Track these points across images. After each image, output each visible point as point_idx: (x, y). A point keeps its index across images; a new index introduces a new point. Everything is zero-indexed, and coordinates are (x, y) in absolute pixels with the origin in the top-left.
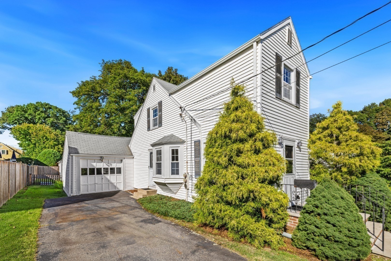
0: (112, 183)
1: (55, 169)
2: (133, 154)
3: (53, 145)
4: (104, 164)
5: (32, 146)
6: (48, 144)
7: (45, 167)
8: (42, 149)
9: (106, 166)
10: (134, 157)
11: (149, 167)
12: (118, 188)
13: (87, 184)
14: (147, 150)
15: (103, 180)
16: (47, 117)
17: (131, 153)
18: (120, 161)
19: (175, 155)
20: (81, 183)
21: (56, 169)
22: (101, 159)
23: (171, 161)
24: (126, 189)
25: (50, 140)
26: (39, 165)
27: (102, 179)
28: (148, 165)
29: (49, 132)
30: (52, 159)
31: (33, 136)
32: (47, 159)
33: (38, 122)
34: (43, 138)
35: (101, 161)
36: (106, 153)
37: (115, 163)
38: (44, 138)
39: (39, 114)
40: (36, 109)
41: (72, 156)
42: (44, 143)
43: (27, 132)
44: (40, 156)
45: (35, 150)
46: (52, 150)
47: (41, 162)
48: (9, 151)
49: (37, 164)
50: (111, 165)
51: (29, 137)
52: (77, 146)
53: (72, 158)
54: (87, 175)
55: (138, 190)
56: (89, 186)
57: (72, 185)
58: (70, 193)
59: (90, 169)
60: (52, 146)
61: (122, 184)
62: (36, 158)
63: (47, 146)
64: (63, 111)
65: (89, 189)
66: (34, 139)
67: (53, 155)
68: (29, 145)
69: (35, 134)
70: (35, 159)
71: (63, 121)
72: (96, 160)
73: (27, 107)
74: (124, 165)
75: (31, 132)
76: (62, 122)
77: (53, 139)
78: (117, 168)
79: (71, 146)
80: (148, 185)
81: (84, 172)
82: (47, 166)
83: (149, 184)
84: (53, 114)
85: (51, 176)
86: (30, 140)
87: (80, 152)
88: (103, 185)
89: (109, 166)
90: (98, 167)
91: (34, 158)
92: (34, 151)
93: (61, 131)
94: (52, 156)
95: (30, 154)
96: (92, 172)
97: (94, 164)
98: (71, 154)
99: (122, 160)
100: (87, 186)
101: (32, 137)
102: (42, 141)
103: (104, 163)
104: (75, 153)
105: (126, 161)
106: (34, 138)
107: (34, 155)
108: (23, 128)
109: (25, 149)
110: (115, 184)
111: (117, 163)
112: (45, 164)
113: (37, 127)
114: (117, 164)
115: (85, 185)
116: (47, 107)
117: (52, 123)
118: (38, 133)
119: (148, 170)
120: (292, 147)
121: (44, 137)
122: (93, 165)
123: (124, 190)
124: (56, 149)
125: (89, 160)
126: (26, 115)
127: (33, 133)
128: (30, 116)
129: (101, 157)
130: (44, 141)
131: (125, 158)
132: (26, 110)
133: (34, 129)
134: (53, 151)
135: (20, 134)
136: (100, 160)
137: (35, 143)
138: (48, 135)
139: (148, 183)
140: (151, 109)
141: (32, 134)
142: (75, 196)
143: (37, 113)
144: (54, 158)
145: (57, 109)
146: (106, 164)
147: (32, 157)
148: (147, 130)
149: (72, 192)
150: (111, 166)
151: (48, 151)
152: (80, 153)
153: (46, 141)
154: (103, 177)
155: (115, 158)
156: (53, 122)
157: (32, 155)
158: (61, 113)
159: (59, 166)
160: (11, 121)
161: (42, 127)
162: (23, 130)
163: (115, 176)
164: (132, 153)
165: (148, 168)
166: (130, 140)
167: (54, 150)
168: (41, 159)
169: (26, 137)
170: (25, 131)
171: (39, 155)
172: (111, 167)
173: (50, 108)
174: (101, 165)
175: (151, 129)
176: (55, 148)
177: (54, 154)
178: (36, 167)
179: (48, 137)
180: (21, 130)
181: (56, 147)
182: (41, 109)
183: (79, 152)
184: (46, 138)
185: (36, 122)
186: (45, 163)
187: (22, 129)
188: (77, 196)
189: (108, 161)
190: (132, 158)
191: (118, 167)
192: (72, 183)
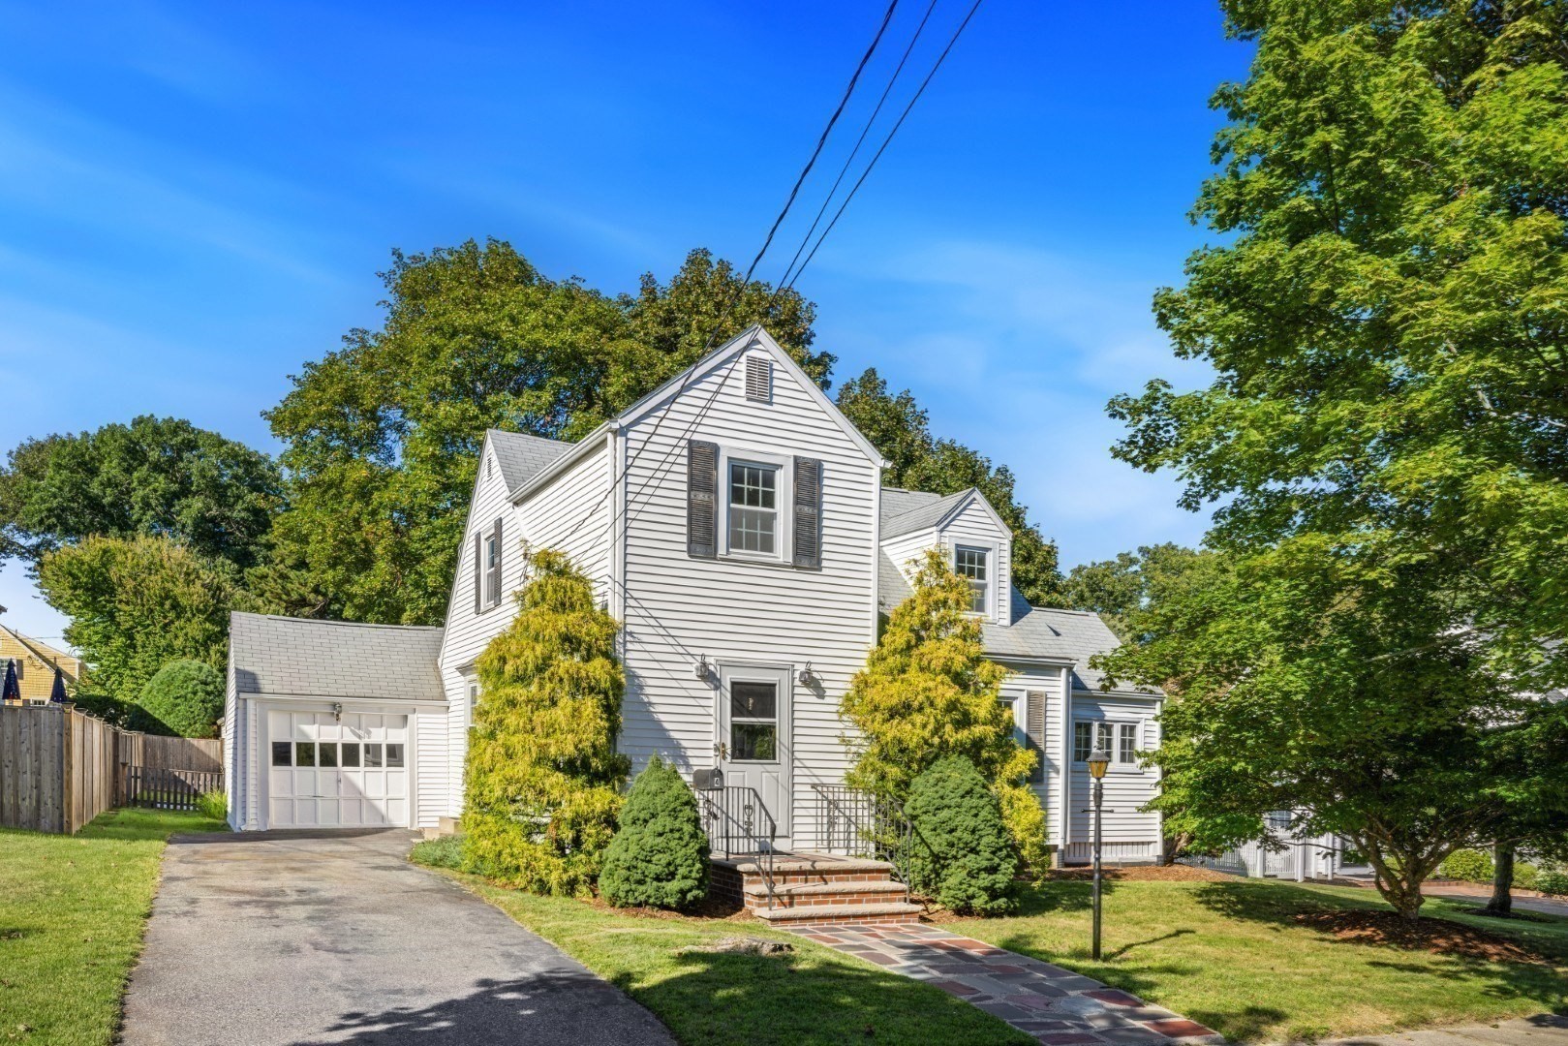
1: (207, 751)
2: (448, 693)
3: (200, 637)
4: (346, 729)
5: (118, 641)
6: (181, 634)
7: (169, 740)
8: (158, 655)
9: (351, 739)
10: (449, 707)
12: (390, 819)
13: (289, 796)
15: (342, 785)
16: (176, 496)
17: (441, 690)
18: (399, 721)
20: (273, 792)
21: (213, 755)
22: (335, 712)
24: (422, 825)
25: (189, 615)
26: (148, 731)
27: (339, 781)
29: (188, 574)
30: (198, 707)
31: (123, 597)
32: (177, 705)
33: (139, 521)
34: (162, 605)
35: (334, 719)
36: (351, 692)
37: (383, 729)
38: (168, 604)
39: (144, 482)
40: (133, 454)
41: (245, 701)
42: (165, 628)
43: (101, 574)
44: (150, 692)
45: (131, 662)
46: (197, 662)
47: (155, 719)
48: (26, 663)
49: (140, 729)
50: (369, 733)
51: (108, 601)
52: (262, 664)
53: (246, 711)
54: (291, 765)
56: (296, 802)
57: (244, 796)
58: (239, 821)
59: (299, 745)
60: (197, 642)
61: (406, 804)
62: (136, 702)
63: (178, 643)
64: (250, 455)
65: (297, 814)
66: (127, 608)
67: (199, 687)
68: (107, 639)
69: (130, 584)
70: (131, 706)
71: (246, 510)
72: (318, 716)
73: (97, 444)
74: (411, 736)
75: (115, 580)
76: (243, 514)
77: (199, 611)
78: (388, 745)
79: (242, 665)
81: (281, 755)
82: (177, 735)
84: (204, 477)
85: (189, 775)
86: (111, 616)
87: (269, 687)
88: (342, 803)
89: (360, 737)
90: (324, 739)
91: (127, 699)
92: (125, 663)
93: (235, 561)
94: (195, 693)
95: (113, 679)
96: (306, 755)
97: (313, 729)
98: (242, 695)
99: (406, 717)
100: (290, 802)
101: (121, 601)
102: (161, 621)
103: (343, 725)
104: (252, 690)
105: (420, 720)
106: (127, 603)
107: (128, 684)
108: (87, 558)
109: (93, 658)
110: (382, 804)
112: (170, 730)
113: (139, 550)
114: (389, 730)
115: (284, 799)
116: (179, 439)
117: (201, 520)
118: (143, 580)
120: (774, 685)
121: (167, 597)
122: (308, 734)
123: (409, 826)
124: (214, 658)
125: (293, 717)
126: (95, 488)
127: (124, 581)
128: (108, 491)
129: (334, 705)
130: (165, 617)
131: (417, 708)
132: (92, 459)
133: (129, 563)
134: (200, 669)
135: (75, 588)
136: (332, 714)
137: (132, 628)
138: (178, 590)
140: (483, 537)
141: (121, 585)
142: (254, 832)
143: (135, 474)
144: (203, 702)
145: (224, 449)
146: (352, 731)
147: (119, 696)
148: (474, 609)
149: (245, 820)
150: (370, 738)
151: (183, 668)
152: (268, 691)
153: (172, 622)
154: (341, 775)
155: (381, 709)
156: (203, 516)
157: (121, 684)
158: (241, 471)
159: (223, 736)
160: (36, 519)
161: (159, 549)
162: (86, 567)
163: (383, 775)
164: (444, 692)
166: (442, 642)
167: (206, 666)
168: (156, 703)
169: (95, 598)
170: (92, 570)
171: (148, 686)
172: (367, 741)
173: (191, 445)
174: (336, 734)
175: (482, 610)
176: (212, 652)
177: (206, 683)
178: (137, 739)
179: (183, 601)
180: (79, 569)
181: (214, 648)
182: (154, 455)
183: (267, 686)
184: (175, 606)
185: (134, 518)
186: (169, 721)
187: (83, 564)
188: (261, 832)
189: (356, 718)
190: (444, 709)
191: (393, 741)
192: (245, 790)
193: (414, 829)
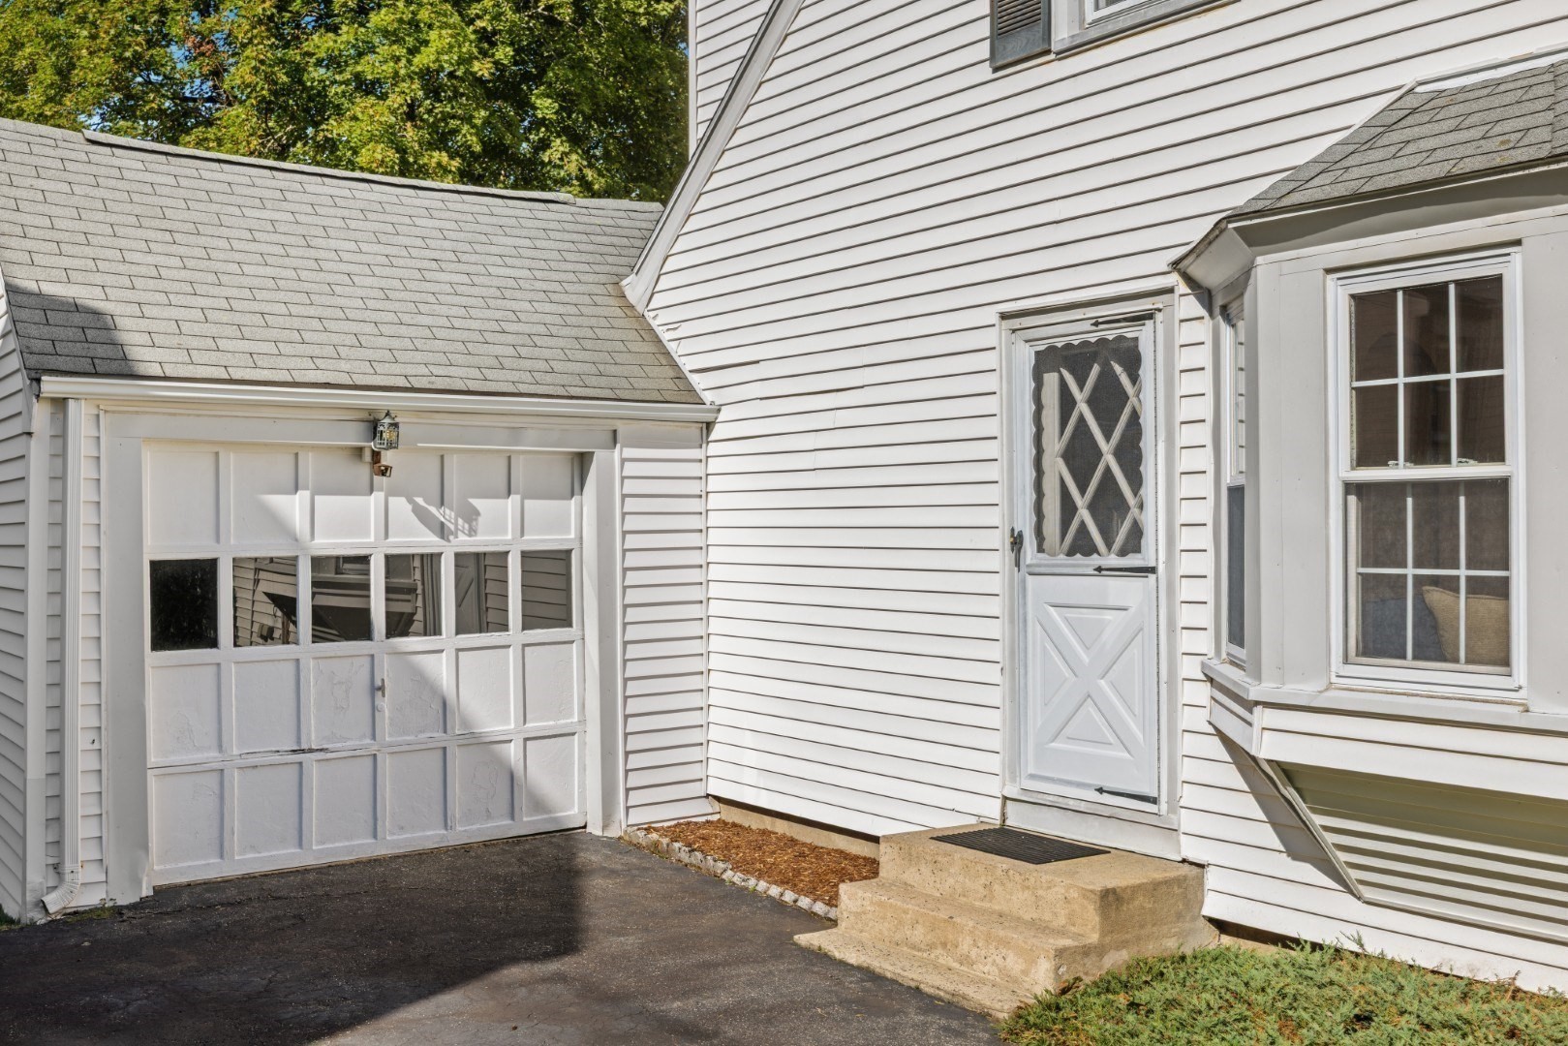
0: (480, 744)
2: (698, 384)
4: (400, 505)
9: (413, 538)
10: (709, 426)
11: (1017, 542)
12: (539, 805)
13: (213, 755)
14: (990, 315)
15: (385, 704)
17: (671, 373)
18: (562, 474)
19: (1454, 376)
20: (157, 751)
22: (372, 445)
23: (1342, 466)
24: (639, 817)
27: (377, 689)
28: (992, 517)
35: (364, 470)
37: (515, 498)
41: (60, 403)
50: (471, 515)
52: (98, 279)
53: (61, 436)
54: (213, 643)
55: (885, 854)
56: (235, 778)
57: (58, 774)
58: (36, 876)
59: (245, 567)
61: (590, 750)
65: (236, 821)
72: (309, 463)
74: (604, 519)
78: (526, 556)
79: (32, 286)
80: (994, 786)
81: (182, 606)
83: (1013, 768)
87: (146, 358)
88: (386, 764)
89: (442, 531)
90: (331, 543)
96: (268, 602)
97: (294, 507)
98: (51, 385)
99: (582, 460)
100: (212, 781)
103: (392, 492)
104: (85, 365)
105: (631, 469)
110: (513, 752)
111: (530, 494)
114: (527, 502)
115: (196, 770)
119: (994, 584)
122: (279, 525)
123: (607, 820)
125: (230, 461)
129: (370, 421)
131: (622, 428)
136: (358, 452)
139: (994, 763)
142: (94, 911)
146: (418, 511)
148: (984, 50)
149: (57, 868)
150: (472, 532)
152: (142, 369)
154: (386, 672)
155: (509, 433)
163: (513, 657)
164: (680, 377)
165: (1001, 560)
166: (646, 239)
172: (465, 543)
174: (365, 523)
175: (1062, 33)
183: (134, 353)
188: (118, 911)
189: (432, 466)
190: (694, 431)
191: (541, 540)
192: (58, 755)
193: (614, 832)
